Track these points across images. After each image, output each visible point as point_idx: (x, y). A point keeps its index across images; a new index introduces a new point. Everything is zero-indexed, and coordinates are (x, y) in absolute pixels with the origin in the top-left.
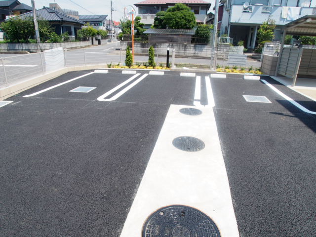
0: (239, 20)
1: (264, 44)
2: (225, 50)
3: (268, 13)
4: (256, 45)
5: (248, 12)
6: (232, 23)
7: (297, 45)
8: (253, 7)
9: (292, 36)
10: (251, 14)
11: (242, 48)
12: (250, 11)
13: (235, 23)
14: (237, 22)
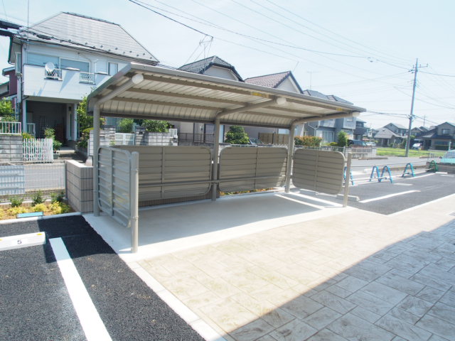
0: (40, 91)
1: (89, 134)
2: (13, 147)
3: (91, 84)
4: (80, 134)
5: (57, 79)
6: (28, 97)
7: (141, 133)
8: (64, 72)
9: (132, 121)
10: (61, 83)
11: (50, 141)
12: (59, 79)
13: (34, 97)
14: (36, 95)
